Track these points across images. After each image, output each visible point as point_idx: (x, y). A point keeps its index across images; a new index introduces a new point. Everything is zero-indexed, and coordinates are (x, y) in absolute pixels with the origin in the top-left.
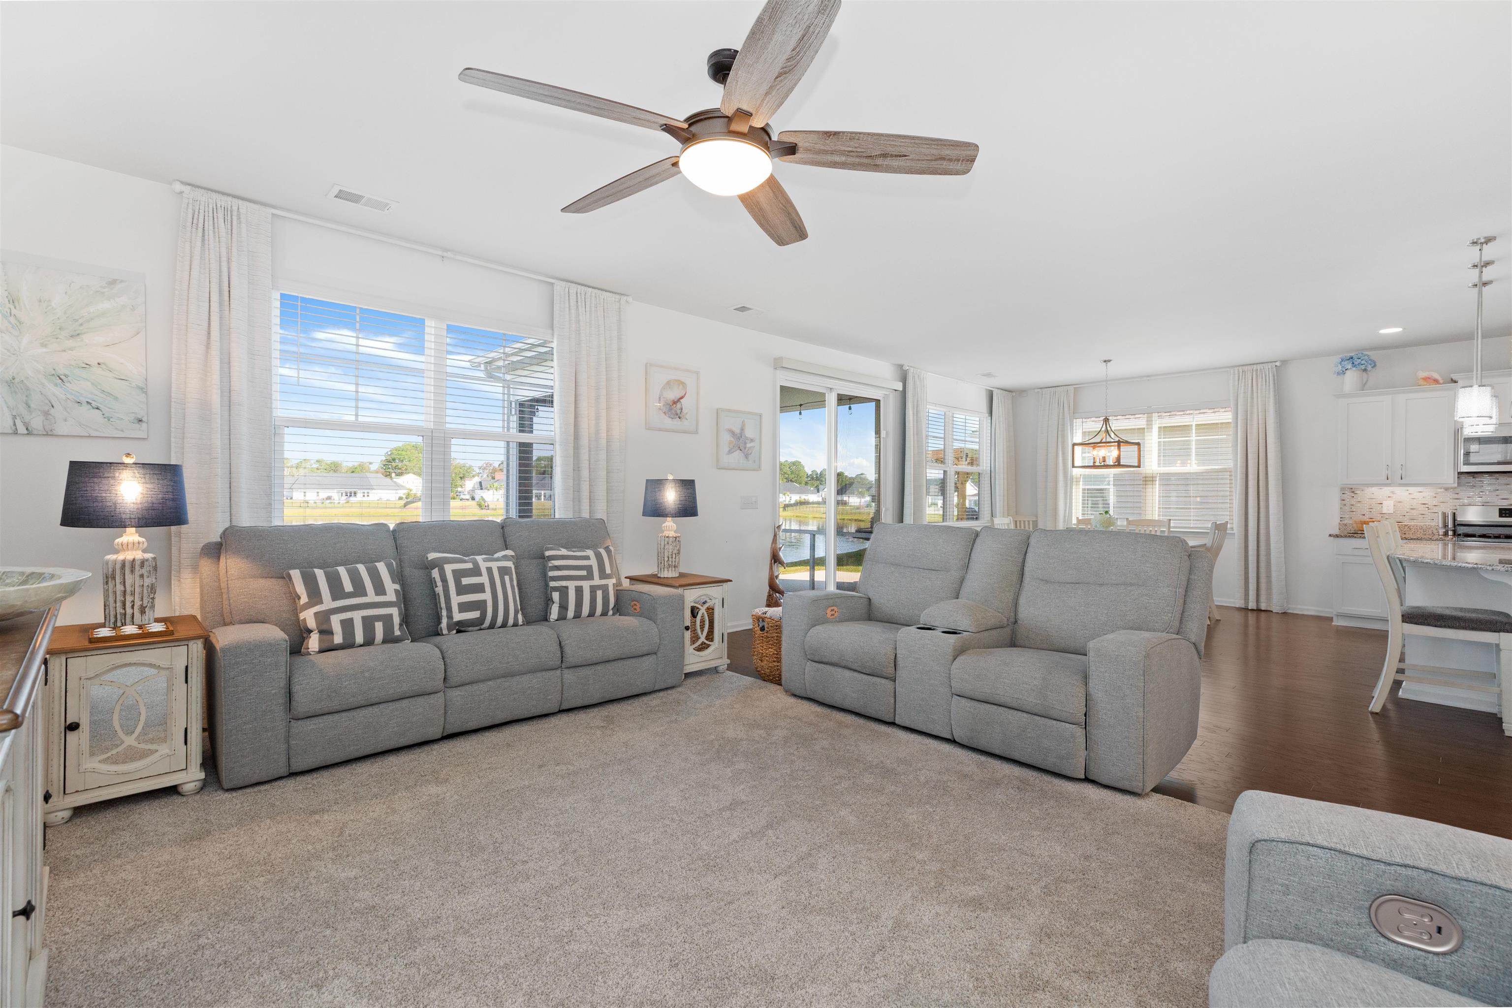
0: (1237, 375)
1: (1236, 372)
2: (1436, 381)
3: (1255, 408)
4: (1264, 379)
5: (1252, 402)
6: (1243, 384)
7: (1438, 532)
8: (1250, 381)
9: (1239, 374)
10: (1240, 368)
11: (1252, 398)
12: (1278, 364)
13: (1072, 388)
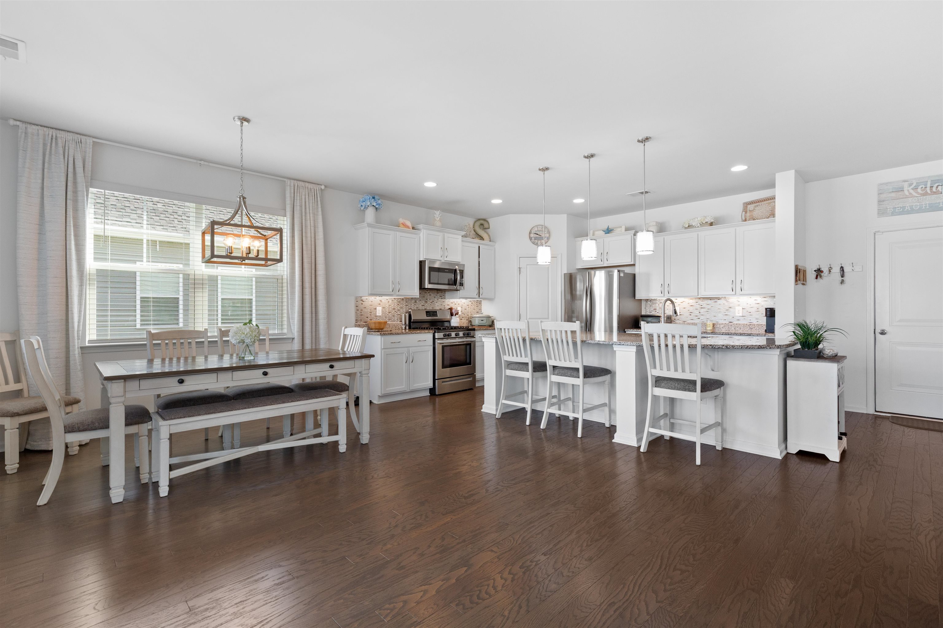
0: (292, 188)
1: (292, 185)
2: (408, 227)
3: (309, 221)
4: (314, 198)
5: (305, 216)
6: (298, 198)
7: (402, 328)
8: (303, 197)
9: (294, 187)
10: (295, 182)
11: (306, 213)
12: (323, 187)
13: (90, 141)
